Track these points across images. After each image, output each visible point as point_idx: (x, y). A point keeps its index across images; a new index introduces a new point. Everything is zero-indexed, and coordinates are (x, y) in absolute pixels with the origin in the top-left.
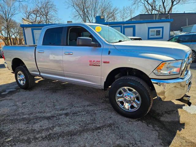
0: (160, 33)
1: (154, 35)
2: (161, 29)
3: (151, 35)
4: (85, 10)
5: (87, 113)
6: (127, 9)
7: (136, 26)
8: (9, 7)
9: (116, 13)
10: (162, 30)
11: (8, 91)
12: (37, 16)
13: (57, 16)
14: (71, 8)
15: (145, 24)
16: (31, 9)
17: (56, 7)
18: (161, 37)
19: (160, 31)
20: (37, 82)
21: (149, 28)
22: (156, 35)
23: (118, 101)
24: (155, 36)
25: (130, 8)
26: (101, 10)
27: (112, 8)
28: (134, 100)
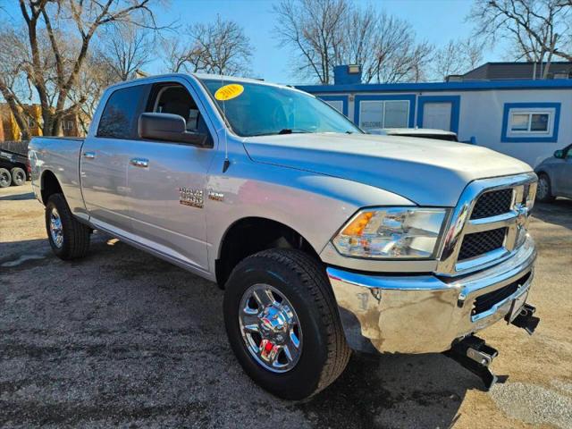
0: (547, 122)
1: (526, 130)
2: (551, 112)
3: (513, 129)
4: (331, 51)
5: (155, 355)
6: (462, 48)
7: (462, 98)
8: (133, 45)
9: (423, 59)
10: (554, 113)
11: (24, 258)
12: (199, 66)
13: (250, 68)
14: (290, 46)
15: (494, 93)
16: (185, 49)
17: (251, 43)
18: (551, 135)
19: (546, 116)
20: (112, 242)
21: (507, 107)
22: (532, 130)
23: (246, 331)
24: (529, 131)
25: (471, 45)
26: (377, 51)
27: (410, 47)
28: (288, 332)
